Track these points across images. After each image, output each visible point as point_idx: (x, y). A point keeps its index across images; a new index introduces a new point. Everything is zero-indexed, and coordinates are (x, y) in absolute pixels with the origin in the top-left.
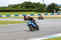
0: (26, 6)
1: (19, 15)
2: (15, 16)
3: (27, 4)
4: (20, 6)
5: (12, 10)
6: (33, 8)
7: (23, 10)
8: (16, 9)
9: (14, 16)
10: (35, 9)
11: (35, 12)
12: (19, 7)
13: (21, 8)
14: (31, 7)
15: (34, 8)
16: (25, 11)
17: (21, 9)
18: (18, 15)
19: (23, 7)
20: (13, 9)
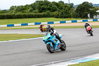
0: (39, 8)
1: (29, 24)
2: (22, 25)
3: (42, 5)
4: (31, 8)
5: (17, 16)
6: (52, 12)
7: (35, 15)
8: (24, 13)
9: (20, 25)
10: (54, 13)
11: (55, 17)
12: (29, 10)
13: (31, 11)
14: (49, 9)
15: (54, 11)
16: (39, 17)
17: (32, 13)
18: (27, 24)
19: (34, 9)
20: (18, 14)
